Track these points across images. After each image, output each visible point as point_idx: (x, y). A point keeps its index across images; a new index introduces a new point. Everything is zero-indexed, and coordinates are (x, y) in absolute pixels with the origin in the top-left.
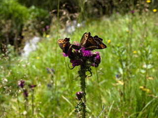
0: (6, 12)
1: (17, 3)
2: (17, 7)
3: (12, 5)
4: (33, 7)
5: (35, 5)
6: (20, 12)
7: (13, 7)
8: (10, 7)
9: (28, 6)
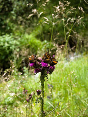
0: (26, 44)
1: (34, 38)
2: (34, 41)
3: (31, 39)
4: (45, 41)
5: (47, 40)
6: (36, 44)
7: (32, 40)
8: (29, 41)
9: (42, 40)
